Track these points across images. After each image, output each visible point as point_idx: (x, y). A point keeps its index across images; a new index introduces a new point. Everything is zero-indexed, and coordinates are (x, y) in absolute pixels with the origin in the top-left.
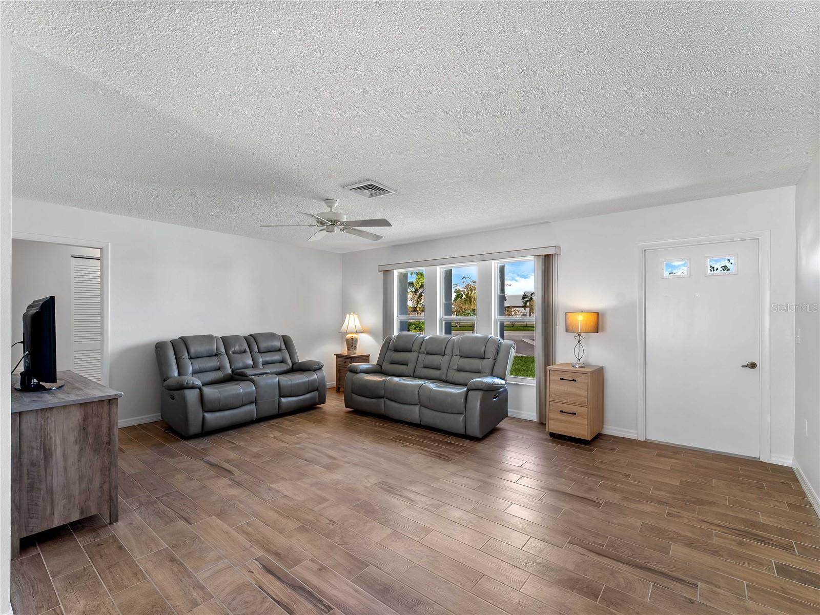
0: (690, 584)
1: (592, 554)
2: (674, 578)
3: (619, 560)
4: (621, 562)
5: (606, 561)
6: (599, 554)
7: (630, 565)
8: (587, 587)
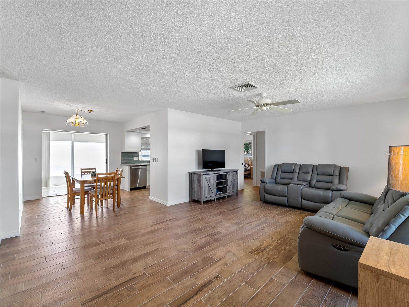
0: (86, 303)
1: (132, 277)
2: (94, 299)
3: (121, 285)
4: (119, 285)
5: (124, 280)
6: (130, 280)
7: (115, 287)
8: (118, 267)
